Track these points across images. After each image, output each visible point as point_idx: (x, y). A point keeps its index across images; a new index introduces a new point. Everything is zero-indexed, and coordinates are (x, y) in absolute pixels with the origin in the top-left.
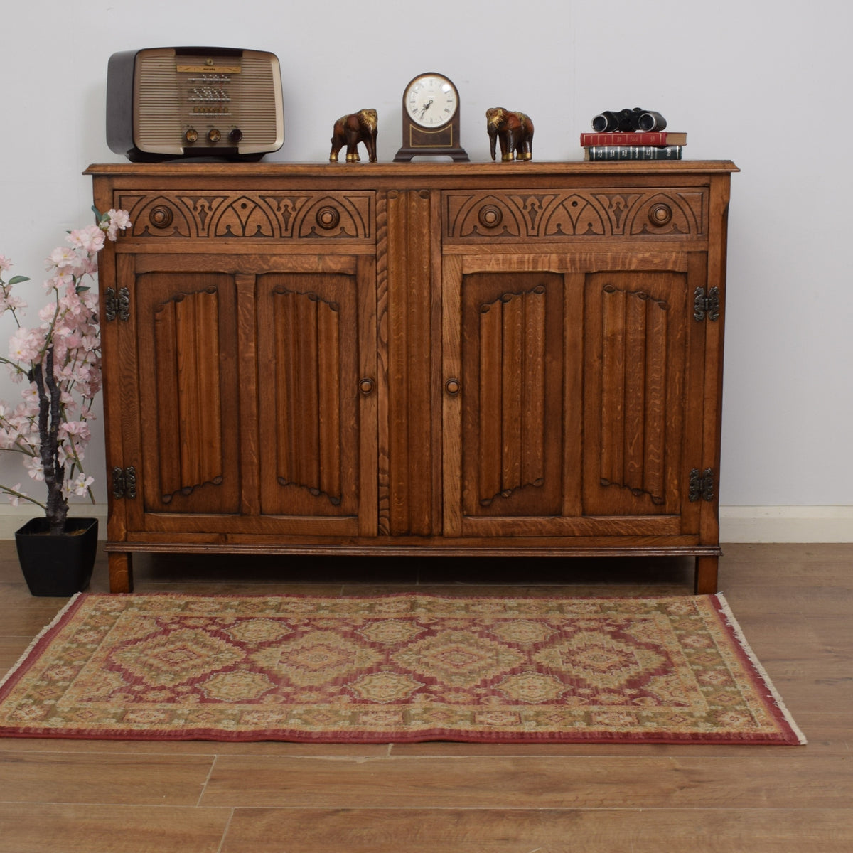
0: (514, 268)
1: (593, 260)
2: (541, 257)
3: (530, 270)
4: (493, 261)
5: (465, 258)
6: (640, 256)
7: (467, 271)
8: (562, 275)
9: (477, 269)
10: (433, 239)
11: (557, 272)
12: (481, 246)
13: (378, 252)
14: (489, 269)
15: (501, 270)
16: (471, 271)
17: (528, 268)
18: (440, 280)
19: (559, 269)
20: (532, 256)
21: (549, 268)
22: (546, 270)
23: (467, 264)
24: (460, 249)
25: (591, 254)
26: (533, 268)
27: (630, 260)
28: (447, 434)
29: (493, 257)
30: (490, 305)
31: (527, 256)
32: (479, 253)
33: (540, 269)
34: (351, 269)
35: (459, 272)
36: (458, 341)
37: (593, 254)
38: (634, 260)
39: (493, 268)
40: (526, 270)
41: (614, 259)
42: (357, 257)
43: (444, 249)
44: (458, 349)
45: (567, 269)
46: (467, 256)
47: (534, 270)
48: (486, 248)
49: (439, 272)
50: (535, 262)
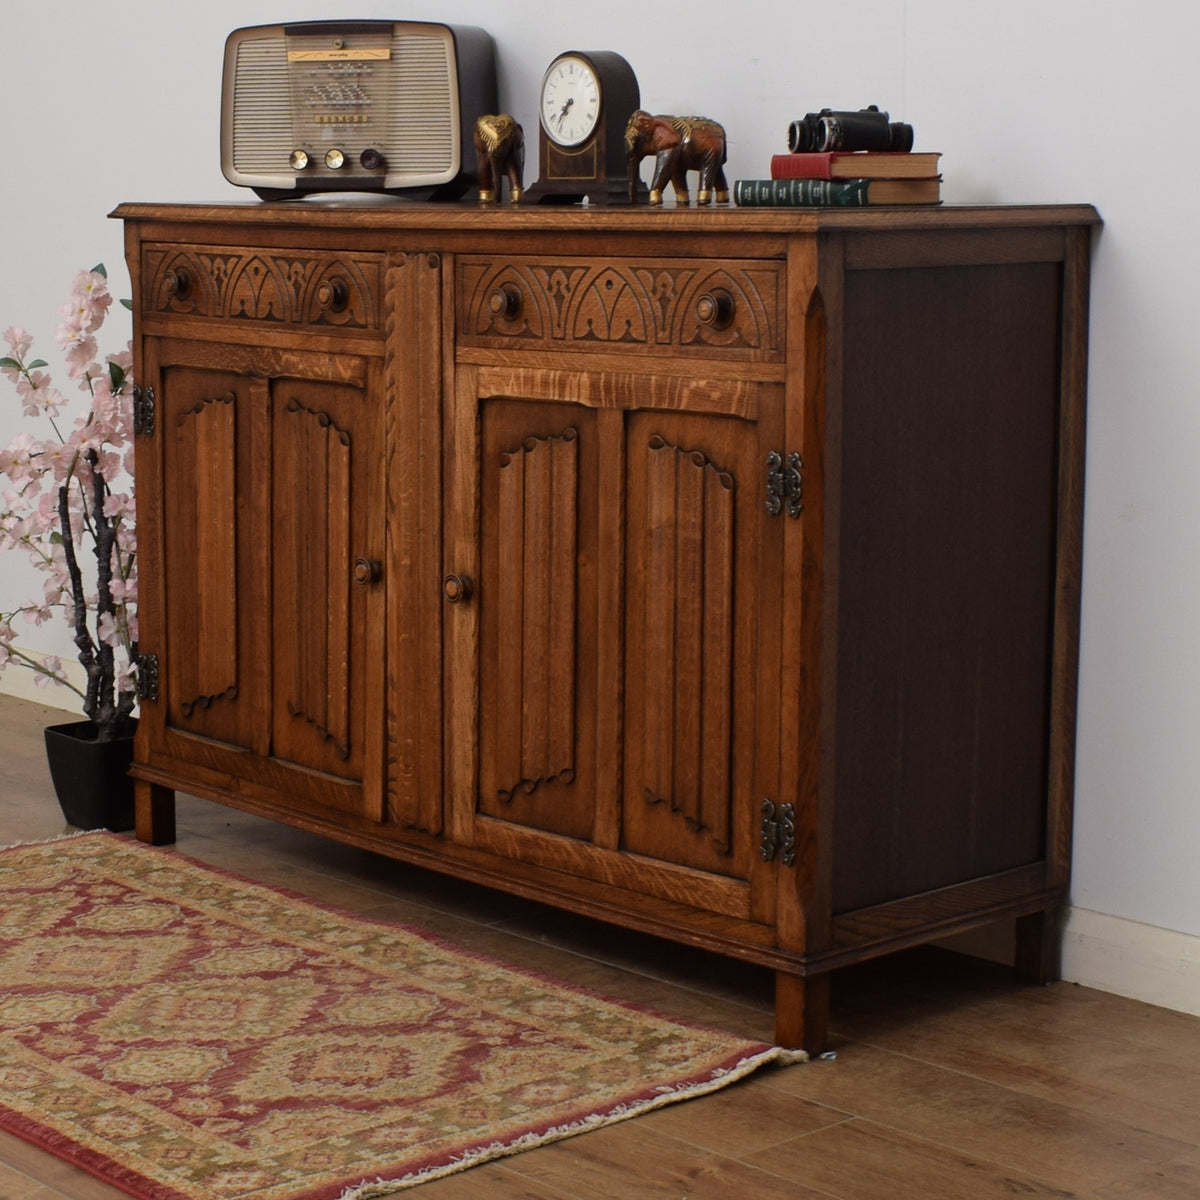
0: (538, 394)
1: (633, 388)
2: (568, 376)
3: (556, 398)
4: (512, 380)
5: (483, 370)
6: (693, 384)
7: (485, 394)
8: (594, 410)
9: (494, 393)
10: (445, 336)
11: (588, 404)
12: (499, 352)
13: (387, 354)
14: (508, 392)
15: (523, 396)
16: (488, 395)
17: (554, 395)
18: (452, 405)
19: (590, 399)
20: (558, 373)
21: (579, 397)
22: (575, 400)
23: (483, 382)
24: (477, 354)
25: (630, 377)
26: (560, 396)
27: (681, 392)
28: (458, 667)
29: (512, 371)
30: (511, 455)
31: (552, 374)
32: (497, 364)
33: (567, 399)
34: (360, 378)
35: (474, 394)
36: (471, 511)
37: (633, 376)
38: (686, 392)
39: (513, 389)
40: (551, 398)
41: (660, 387)
42: (365, 358)
43: (458, 353)
44: (472, 526)
45: (600, 400)
46: (483, 368)
47: (561, 399)
48: (504, 355)
49: (451, 392)
50: (562, 384)
